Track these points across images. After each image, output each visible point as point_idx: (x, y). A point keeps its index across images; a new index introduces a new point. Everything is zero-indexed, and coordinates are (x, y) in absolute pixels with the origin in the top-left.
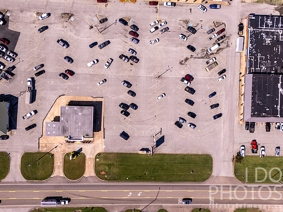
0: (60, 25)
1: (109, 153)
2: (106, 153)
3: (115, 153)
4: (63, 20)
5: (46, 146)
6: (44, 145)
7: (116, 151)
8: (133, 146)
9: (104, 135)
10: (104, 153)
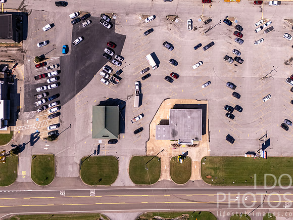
0: (165, 28)
1: (216, 157)
2: (211, 157)
3: (220, 157)
4: (168, 22)
5: (153, 150)
6: (151, 148)
7: (221, 155)
8: (239, 150)
9: (209, 138)
10: (210, 157)
